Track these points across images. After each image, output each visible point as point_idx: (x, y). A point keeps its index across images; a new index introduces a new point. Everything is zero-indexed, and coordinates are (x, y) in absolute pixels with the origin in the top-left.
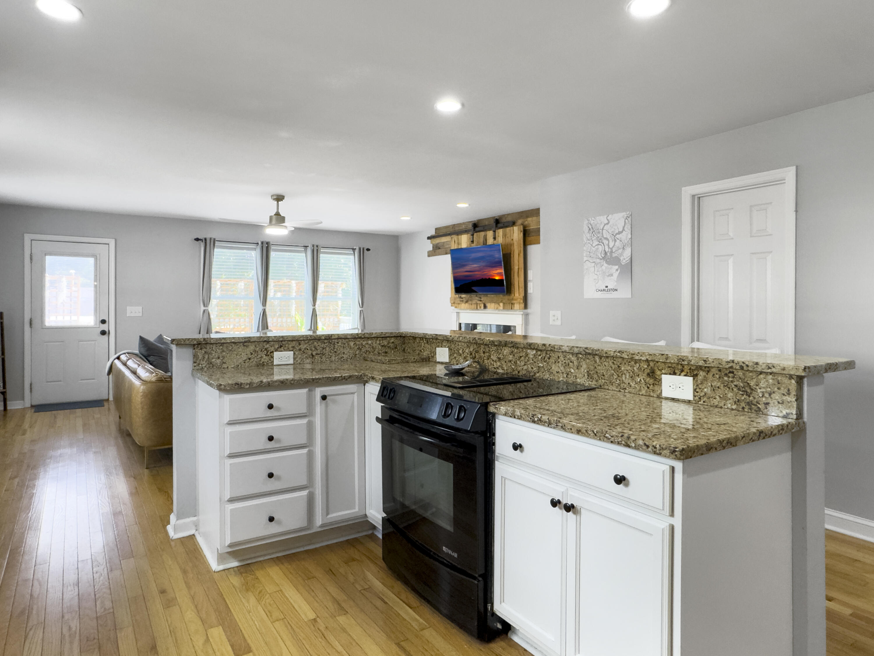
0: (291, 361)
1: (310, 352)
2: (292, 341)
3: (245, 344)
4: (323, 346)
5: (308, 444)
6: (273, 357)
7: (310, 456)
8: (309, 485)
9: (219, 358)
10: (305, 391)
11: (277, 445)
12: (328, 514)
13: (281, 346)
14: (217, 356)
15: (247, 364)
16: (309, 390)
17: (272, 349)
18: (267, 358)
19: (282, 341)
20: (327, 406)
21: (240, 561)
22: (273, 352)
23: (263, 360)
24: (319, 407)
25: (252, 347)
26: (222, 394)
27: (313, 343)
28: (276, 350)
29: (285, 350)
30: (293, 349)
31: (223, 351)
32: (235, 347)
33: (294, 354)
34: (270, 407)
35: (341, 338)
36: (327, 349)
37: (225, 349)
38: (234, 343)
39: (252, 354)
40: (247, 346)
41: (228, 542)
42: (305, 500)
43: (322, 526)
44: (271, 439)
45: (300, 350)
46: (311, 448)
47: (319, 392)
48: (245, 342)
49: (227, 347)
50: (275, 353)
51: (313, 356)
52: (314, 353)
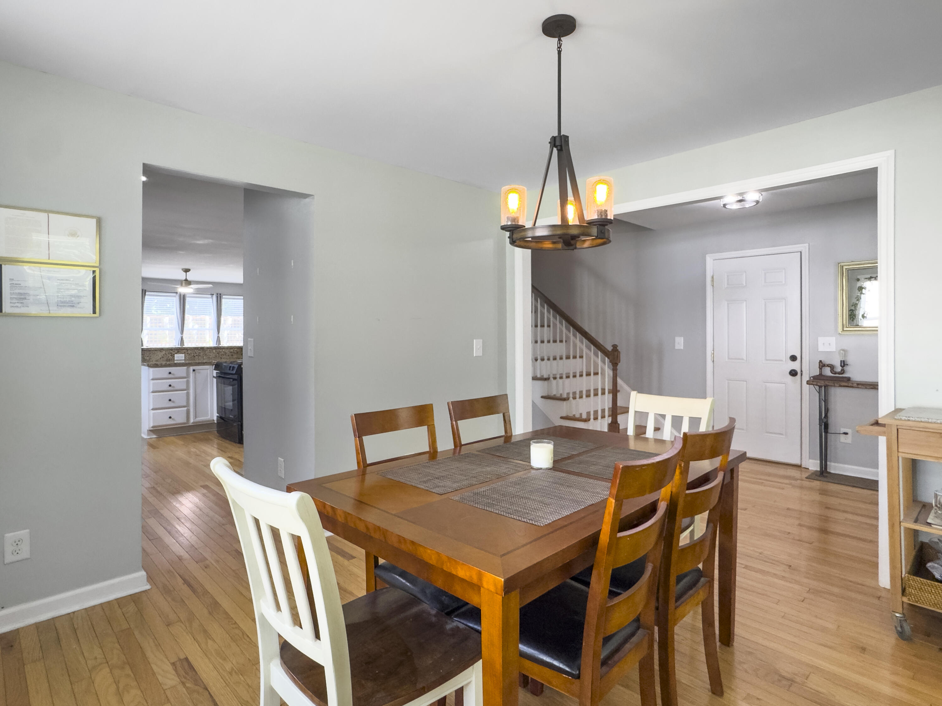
0: (183, 358)
1: (193, 355)
2: (184, 349)
3: (161, 351)
4: (199, 352)
5: (187, 389)
6: (174, 357)
7: (188, 395)
8: (187, 405)
9: (148, 357)
10: (185, 368)
11: (173, 389)
12: (196, 418)
13: (178, 352)
14: (147, 356)
15: (162, 360)
16: (188, 368)
17: (174, 353)
18: (171, 357)
19: (178, 350)
20: (195, 374)
21: (157, 436)
22: (174, 354)
23: (169, 358)
24: (192, 374)
25: (164, 352)
26: (149, 368)
27: (194, 350)
28: (176, 354)
29: (180, 354)
30: (184, 353)
31: (150, 354)
32: (156, 352)
33: (185, 355)
34: (170, 373)
35: (209, 349)
36: (202, 353)
37: (151, 353)
38: (156, 350)
39: (164, 355)
40: (162, 352)
41: (152, 425)
42: (186, 412)
43: (192, 423)
44: (170, 386)
45: (188, 353)
46: (188, 391)
47: (192, 368)
48: (161, 350)
49: (152, 352)
50: (175, 355)
51: (194, 356)
52: (195, 355)
